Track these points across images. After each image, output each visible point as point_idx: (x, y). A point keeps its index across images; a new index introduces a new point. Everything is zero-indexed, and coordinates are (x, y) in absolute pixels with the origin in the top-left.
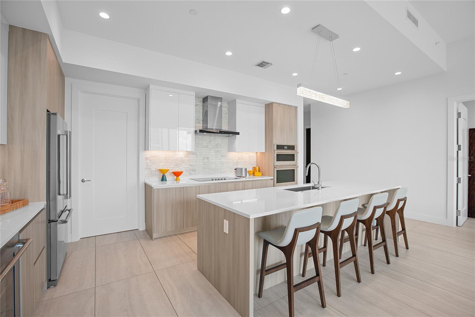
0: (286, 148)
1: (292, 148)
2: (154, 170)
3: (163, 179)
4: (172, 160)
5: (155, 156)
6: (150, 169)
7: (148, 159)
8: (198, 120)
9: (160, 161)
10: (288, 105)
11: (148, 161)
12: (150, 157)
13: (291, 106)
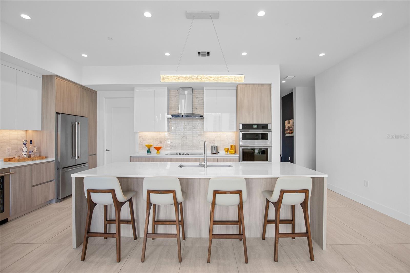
0: (255, 127)
1: (265, 126)
2: (144, 145)
3: (149, 152)
4: (157, 139)
5: (145, 136)
6: (142, 144)
7: (141, 138)
8: (177, 107)
9: (149, 139)
10: (259, 84)
11: (141, 139)
12: (142, 136)
13: (262, 84)
